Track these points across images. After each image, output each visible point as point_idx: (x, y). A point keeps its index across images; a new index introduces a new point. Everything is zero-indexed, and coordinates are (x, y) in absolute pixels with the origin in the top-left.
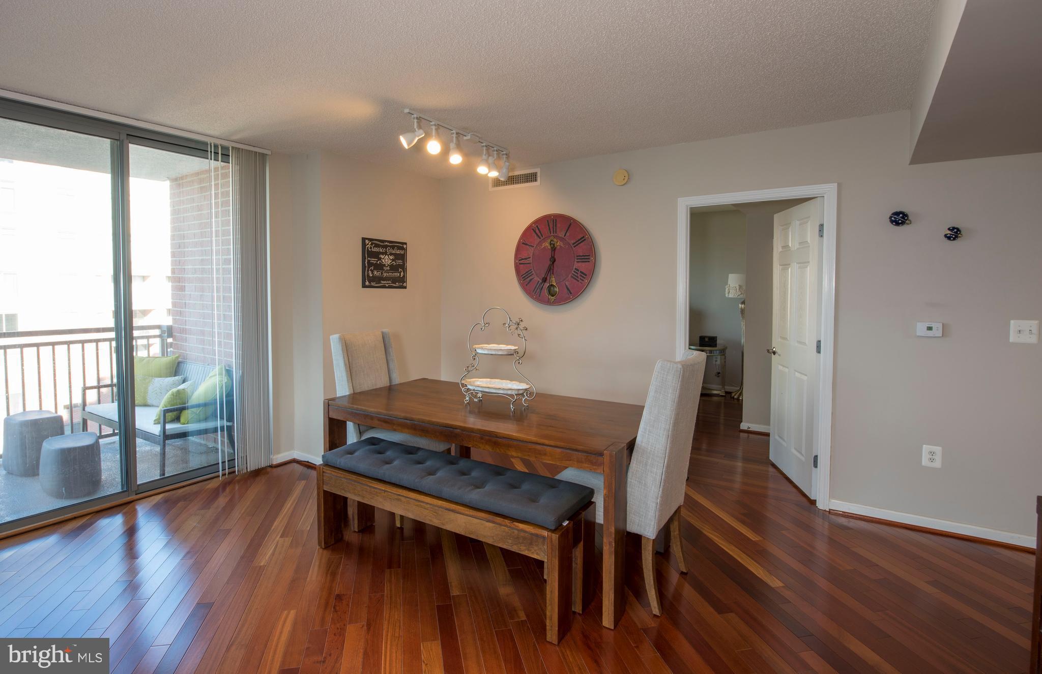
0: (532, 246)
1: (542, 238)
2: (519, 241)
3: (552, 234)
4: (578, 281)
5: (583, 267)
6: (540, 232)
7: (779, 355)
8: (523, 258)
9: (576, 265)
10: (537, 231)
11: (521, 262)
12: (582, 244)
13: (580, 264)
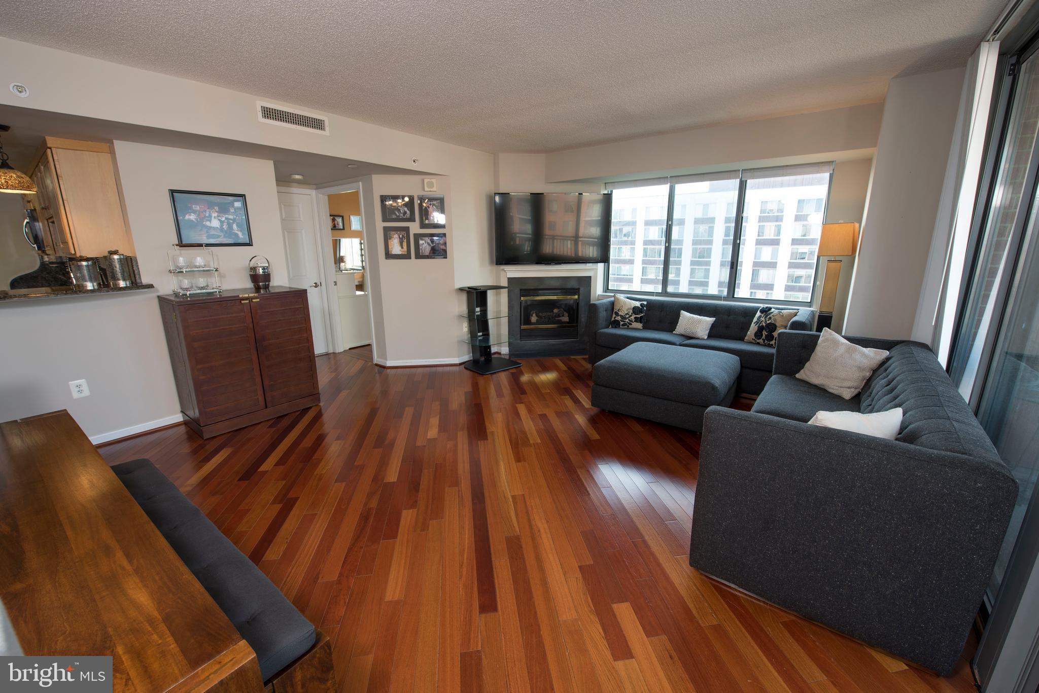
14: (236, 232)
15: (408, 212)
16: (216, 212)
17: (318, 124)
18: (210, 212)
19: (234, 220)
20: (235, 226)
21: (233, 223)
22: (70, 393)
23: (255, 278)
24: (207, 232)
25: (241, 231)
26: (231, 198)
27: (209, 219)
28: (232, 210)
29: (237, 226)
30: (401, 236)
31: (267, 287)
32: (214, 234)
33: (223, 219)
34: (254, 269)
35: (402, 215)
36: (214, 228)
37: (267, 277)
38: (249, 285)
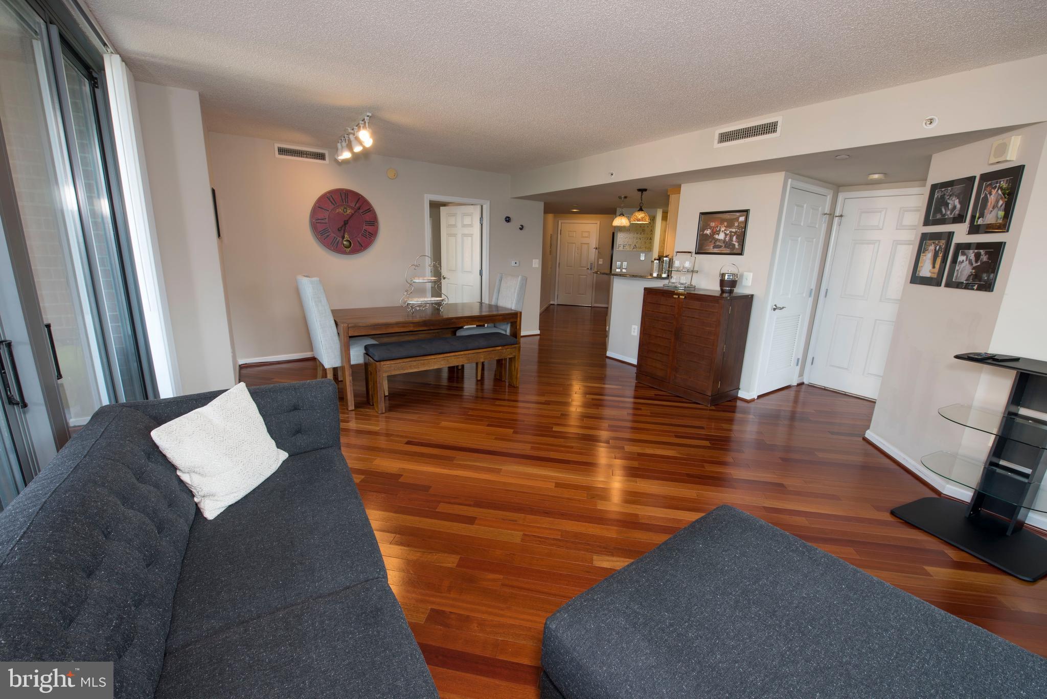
0: (327, 210)
1: (336, 205)
2: (315, 205)
3: (344, 203)
4: (367, 238)
5: (370, 229)
6: (334, 201)
7: (448, 279)
8: (319, 218)
9: (365, 227)
10: (331, 199)
11: (317, 221)
12: (368, 213)
13: (368, 227)
14: (734, 243)
15: (958, 206)
16: (725, 226)
17: (770, 128)
18: (720, 227)
19: (735, 233)
20: (734, 238)
21: (734, 235)
22: (631, 332)
23: (722, 283)
24: (715, 243)
25: (738, 242)
26: (738, 214)
27: (718, 233)
28: (736, 224)
29: (736, 238)
30: (938, 248)
31: (731, 292)
32: (718, 245)
33: (728, 232)
34: (723, 275)
35: (949, 213)
36: (719, 240)
37: (733, 283)
38: (718, 288)
